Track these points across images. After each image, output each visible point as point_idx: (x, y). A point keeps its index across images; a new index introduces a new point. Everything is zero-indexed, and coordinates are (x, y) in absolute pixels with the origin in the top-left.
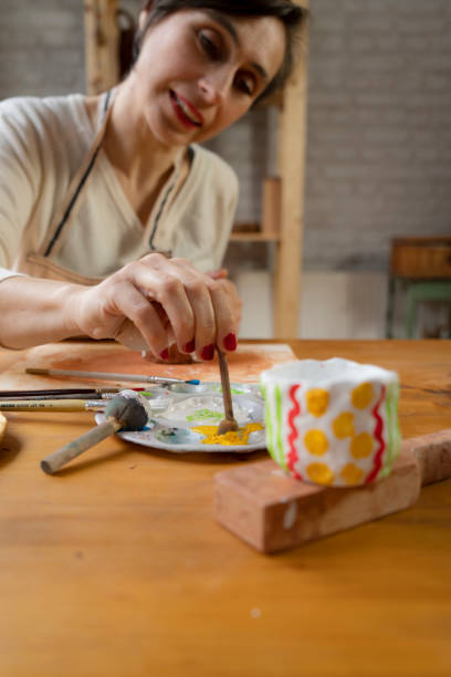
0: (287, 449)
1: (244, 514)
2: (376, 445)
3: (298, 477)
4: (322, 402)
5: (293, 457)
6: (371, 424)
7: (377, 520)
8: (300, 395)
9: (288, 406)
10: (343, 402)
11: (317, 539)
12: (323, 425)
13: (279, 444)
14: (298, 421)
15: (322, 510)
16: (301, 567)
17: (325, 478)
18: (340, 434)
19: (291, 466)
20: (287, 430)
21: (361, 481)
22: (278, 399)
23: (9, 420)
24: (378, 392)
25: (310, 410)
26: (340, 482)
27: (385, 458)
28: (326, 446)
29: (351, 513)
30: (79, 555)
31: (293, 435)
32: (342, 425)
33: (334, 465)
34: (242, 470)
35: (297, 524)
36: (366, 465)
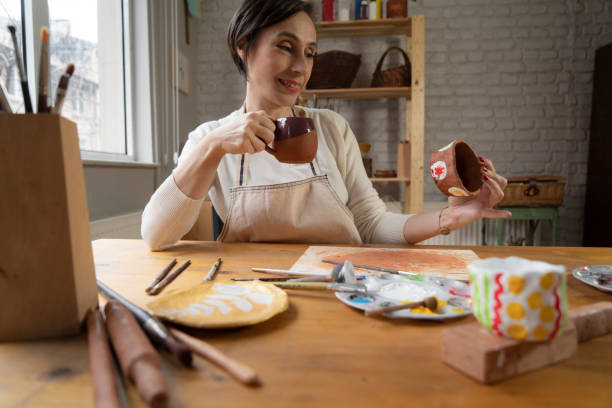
0: (492, 315)
1: (469, 357)
2: (556, 314)
3: (500, 334)
4: (520, 284)
5: (498, 321)
6: (552, 300)
7: (553, 365)
8: (504, 280)
9: (494, 287)
10: (534, 285)
11: (516, 375)
12: (521, 300)
13: (487, 312)
14: (502, 297)
15: (519, 356)
16: (513, 393)
17: (521, 335)
18: (533, 306)
19: (495, 327)
20: (492, 303)
21: (545, 338)
22: (486, 282)
23: (289, 295)
24: (557, 278)
25: (511, 289)
26: (531, 338)
27: (562, 322)
28: (523, 314)
29: (536, 360)
30: (364, 380)
31: (499, 306)
32: (534, 300)
33: (527, 327)
34: (459, 329)
35: (505, 365)
36: (550, 327)
